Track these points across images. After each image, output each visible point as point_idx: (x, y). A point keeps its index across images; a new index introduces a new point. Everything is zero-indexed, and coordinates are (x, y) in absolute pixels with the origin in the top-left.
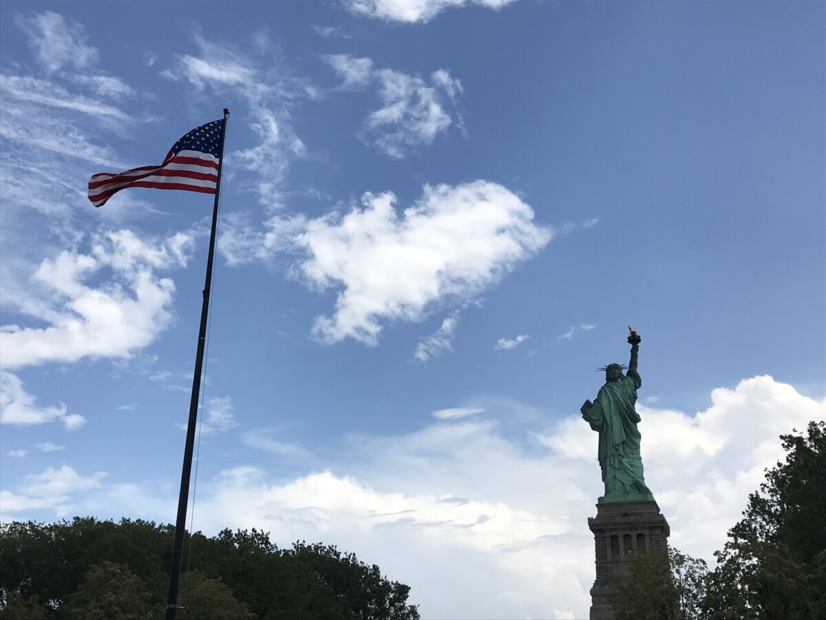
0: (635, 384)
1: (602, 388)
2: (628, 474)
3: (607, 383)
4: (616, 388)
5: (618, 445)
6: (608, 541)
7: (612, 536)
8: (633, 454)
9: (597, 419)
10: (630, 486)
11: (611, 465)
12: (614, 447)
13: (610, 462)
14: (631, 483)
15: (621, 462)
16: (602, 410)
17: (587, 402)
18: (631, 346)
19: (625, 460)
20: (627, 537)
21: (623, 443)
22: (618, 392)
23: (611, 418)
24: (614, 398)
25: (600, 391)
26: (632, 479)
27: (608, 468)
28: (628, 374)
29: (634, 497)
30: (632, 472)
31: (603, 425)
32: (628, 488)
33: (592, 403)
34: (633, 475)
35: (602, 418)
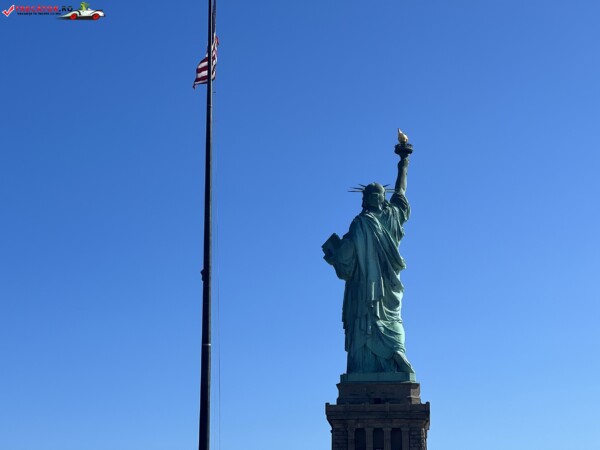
0: (402, 215)
1: (357, 217)
2: (384, 343)
3: (364, 212)
4: (375, 219)
5: (374, 302)
6: (352, 436)
7: (357, 429)
9: (347, 263)
10: (385, 360)
11: (361, 329)
12: (368, 304)
13: (360, 324)
14: (388, 357)
15: (375, 326)
16: (356, 250)
17: (334, 237)
18: (398, 158)
19: (380, 324)
20: (378, 432)
21: (381, 299)
22: (378, 225)
23: (367, 263)
24: (372, 233)
26: (388, 351)
27: (357, 334)
28: (393, 199)
31: (354, 272)
32: (382, 361)
33: (341, 238)
34: (390, 345)
35: (354, 262)
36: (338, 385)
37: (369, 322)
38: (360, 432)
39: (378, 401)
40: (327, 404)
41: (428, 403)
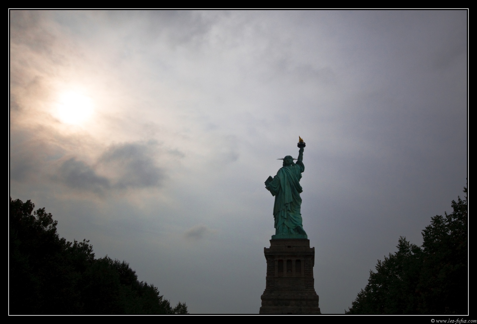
0: (301, 169)
1: (281, 169)
2: (292, 222)
3: (284, 167)
4: (289, 169)
5: (288, 204)
6: (276, 264)
7: (279, 260)
8: (296, 211)
9: (276, 187)
10: (293, 229)
11: (282, 216)
12: (285, 205)
13: (281, 214)
14: (294, 228)
15: (288, 215)
16: (279, 183)
17: (270, 178)
18: (299, 149)
19: (291, 214)
20: (289, 261)
21: (291, 203)
22: (290, 172)
23: (285, 187)
24: (287, 175)
25: (279, 171)
26: (294, 225)
27: (280, 218)
28: (297, 163)
29: (295, 235)
30: (295, 221)
31: (279, 191)
32: (292, 231)
33: (273, 177)
34: (296, 223)
35: (279, 186)
36: (270, 240)
37: (286, 213)
38: (281, 261)
39: (289, 247)
40: (265, 248)
41: (314, 248)
